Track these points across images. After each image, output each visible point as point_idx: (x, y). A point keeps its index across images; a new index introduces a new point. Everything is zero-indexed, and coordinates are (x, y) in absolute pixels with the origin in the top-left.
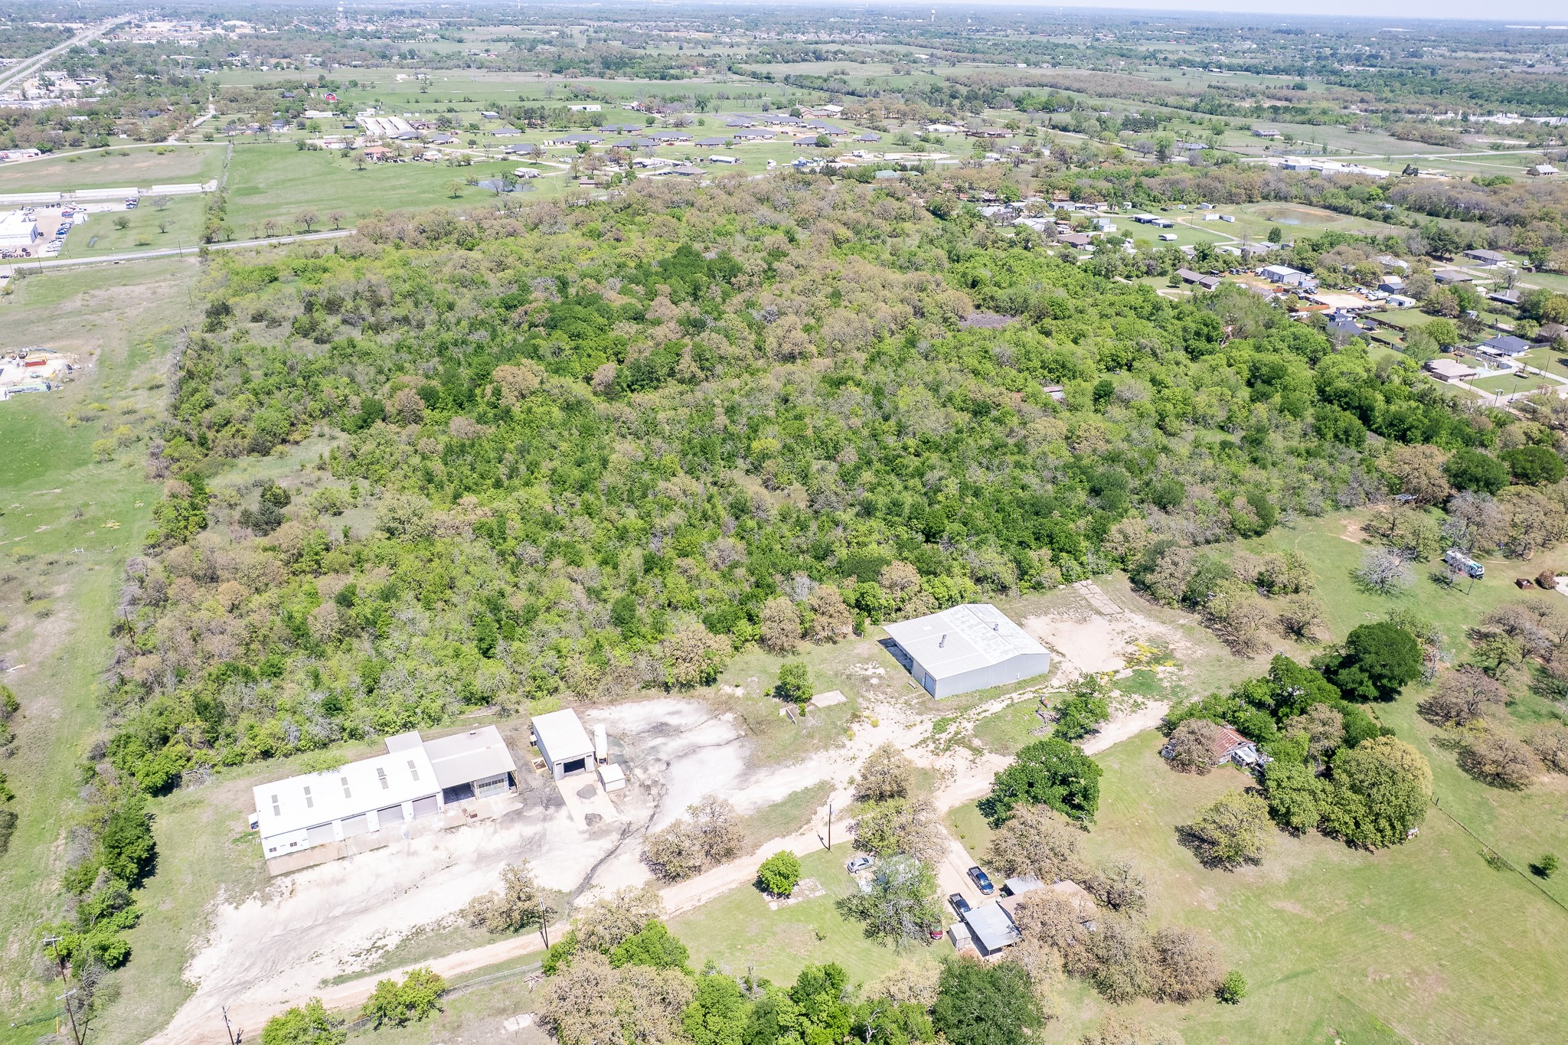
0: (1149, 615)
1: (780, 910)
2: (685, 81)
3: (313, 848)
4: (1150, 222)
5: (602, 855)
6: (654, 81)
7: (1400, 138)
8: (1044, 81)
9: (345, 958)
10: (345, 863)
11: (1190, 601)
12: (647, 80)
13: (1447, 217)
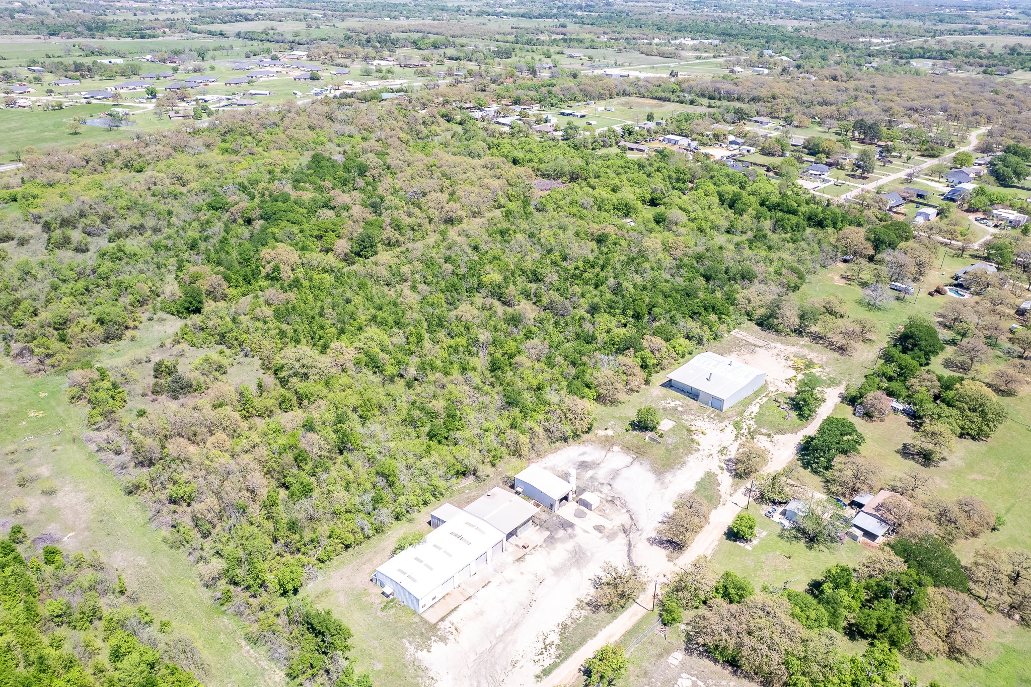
0: (783, 343)
1: (754, 548)
2: (161, 39)
3: (444, 597)
4: (571, 114)
5: (626, 549)
6: (136, 40)
7: (647, 55)
8: (412, 28)
9: (536, 658)
10: (473, 600)
11: (799, 332)
12: (130, 39)
13: (720, 99)
